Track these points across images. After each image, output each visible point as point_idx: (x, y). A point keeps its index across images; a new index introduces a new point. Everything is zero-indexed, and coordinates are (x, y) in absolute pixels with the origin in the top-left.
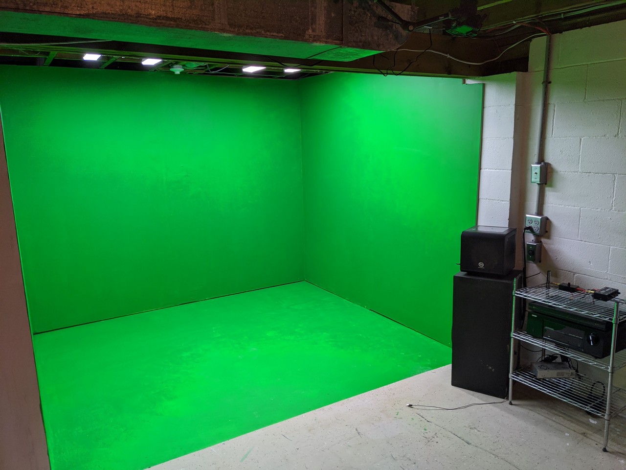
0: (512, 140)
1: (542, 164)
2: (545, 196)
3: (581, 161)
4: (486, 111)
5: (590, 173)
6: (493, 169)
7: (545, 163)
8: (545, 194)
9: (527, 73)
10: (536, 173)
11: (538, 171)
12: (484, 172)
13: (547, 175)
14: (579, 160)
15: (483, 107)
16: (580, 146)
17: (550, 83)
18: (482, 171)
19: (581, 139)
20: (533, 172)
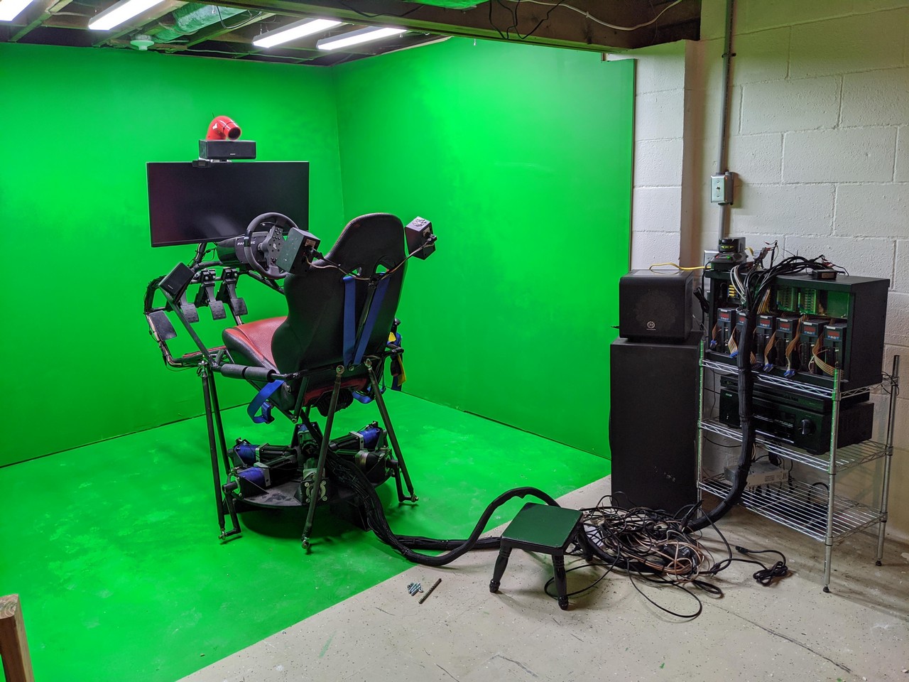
0: (681, 142)
1: (727, 173)
2: (731, 221)
3: (785, 168)
4: (640, 99)
5: (798, 183)
6: (652, 186)
7: (731, 173)
8: (731, 219)
9: (699, 42)
10: (719, 188)
11: (722, 185)
12: (638, 191)
13: (734, 191)
14: (781, 166)
15: (635, 95)
16: (782, 145)
17: (734, 55)
18: (636, 189)
19: (782, 136)
20: (714, 187)
